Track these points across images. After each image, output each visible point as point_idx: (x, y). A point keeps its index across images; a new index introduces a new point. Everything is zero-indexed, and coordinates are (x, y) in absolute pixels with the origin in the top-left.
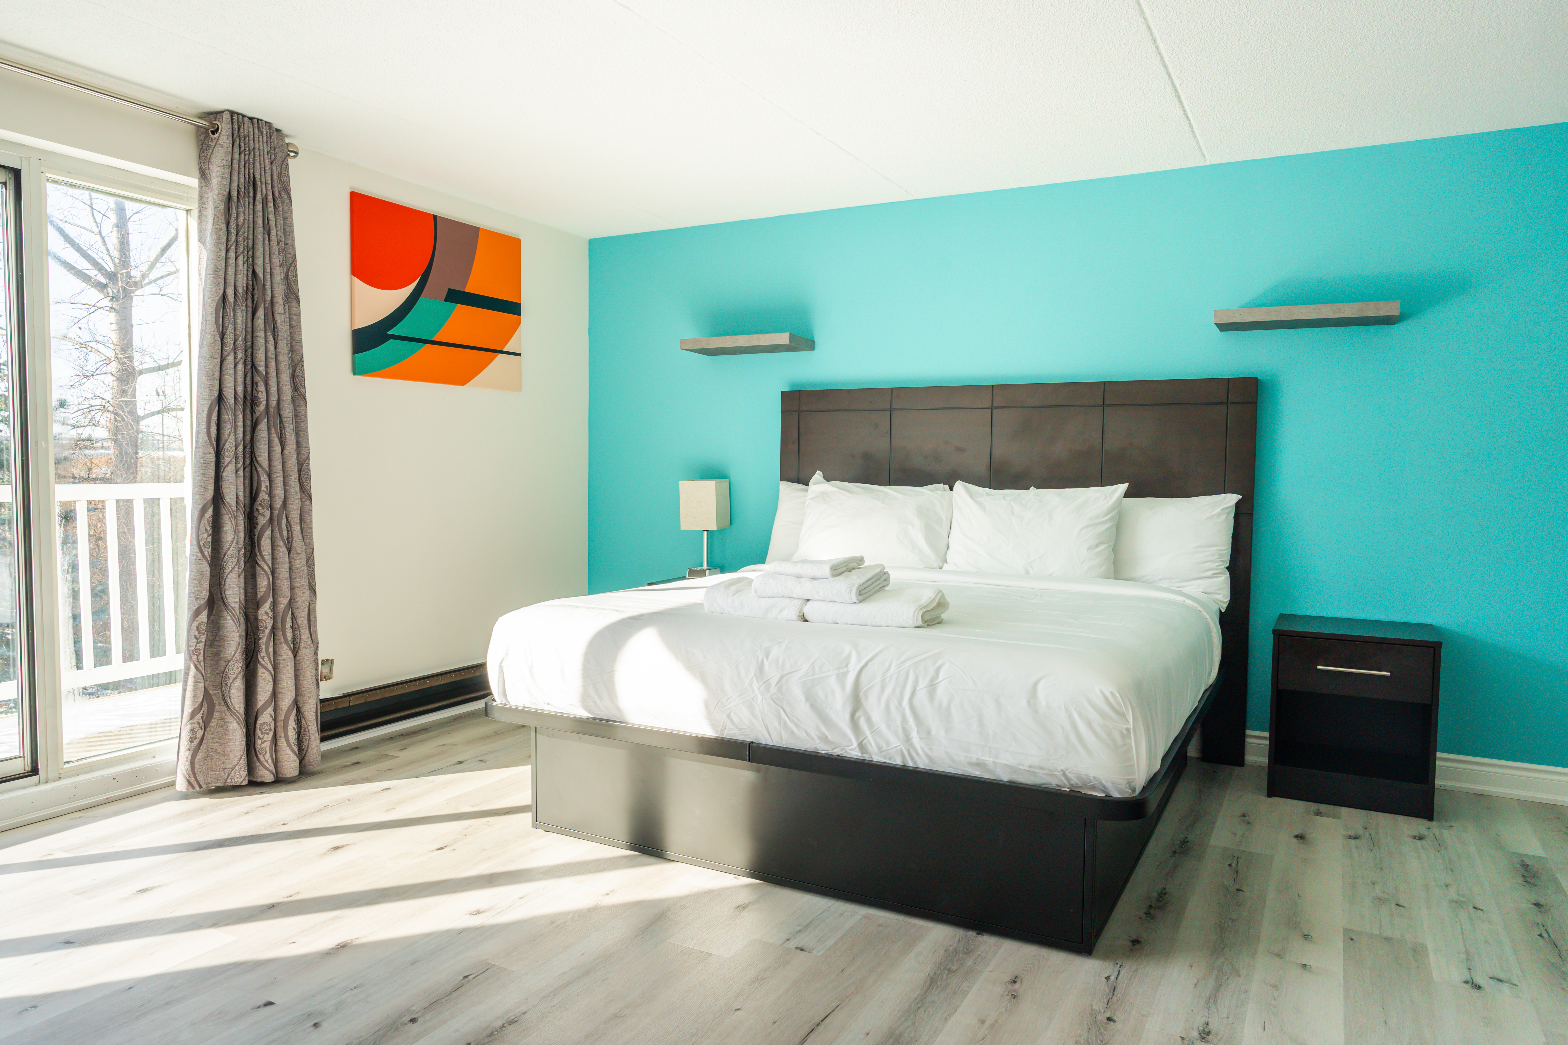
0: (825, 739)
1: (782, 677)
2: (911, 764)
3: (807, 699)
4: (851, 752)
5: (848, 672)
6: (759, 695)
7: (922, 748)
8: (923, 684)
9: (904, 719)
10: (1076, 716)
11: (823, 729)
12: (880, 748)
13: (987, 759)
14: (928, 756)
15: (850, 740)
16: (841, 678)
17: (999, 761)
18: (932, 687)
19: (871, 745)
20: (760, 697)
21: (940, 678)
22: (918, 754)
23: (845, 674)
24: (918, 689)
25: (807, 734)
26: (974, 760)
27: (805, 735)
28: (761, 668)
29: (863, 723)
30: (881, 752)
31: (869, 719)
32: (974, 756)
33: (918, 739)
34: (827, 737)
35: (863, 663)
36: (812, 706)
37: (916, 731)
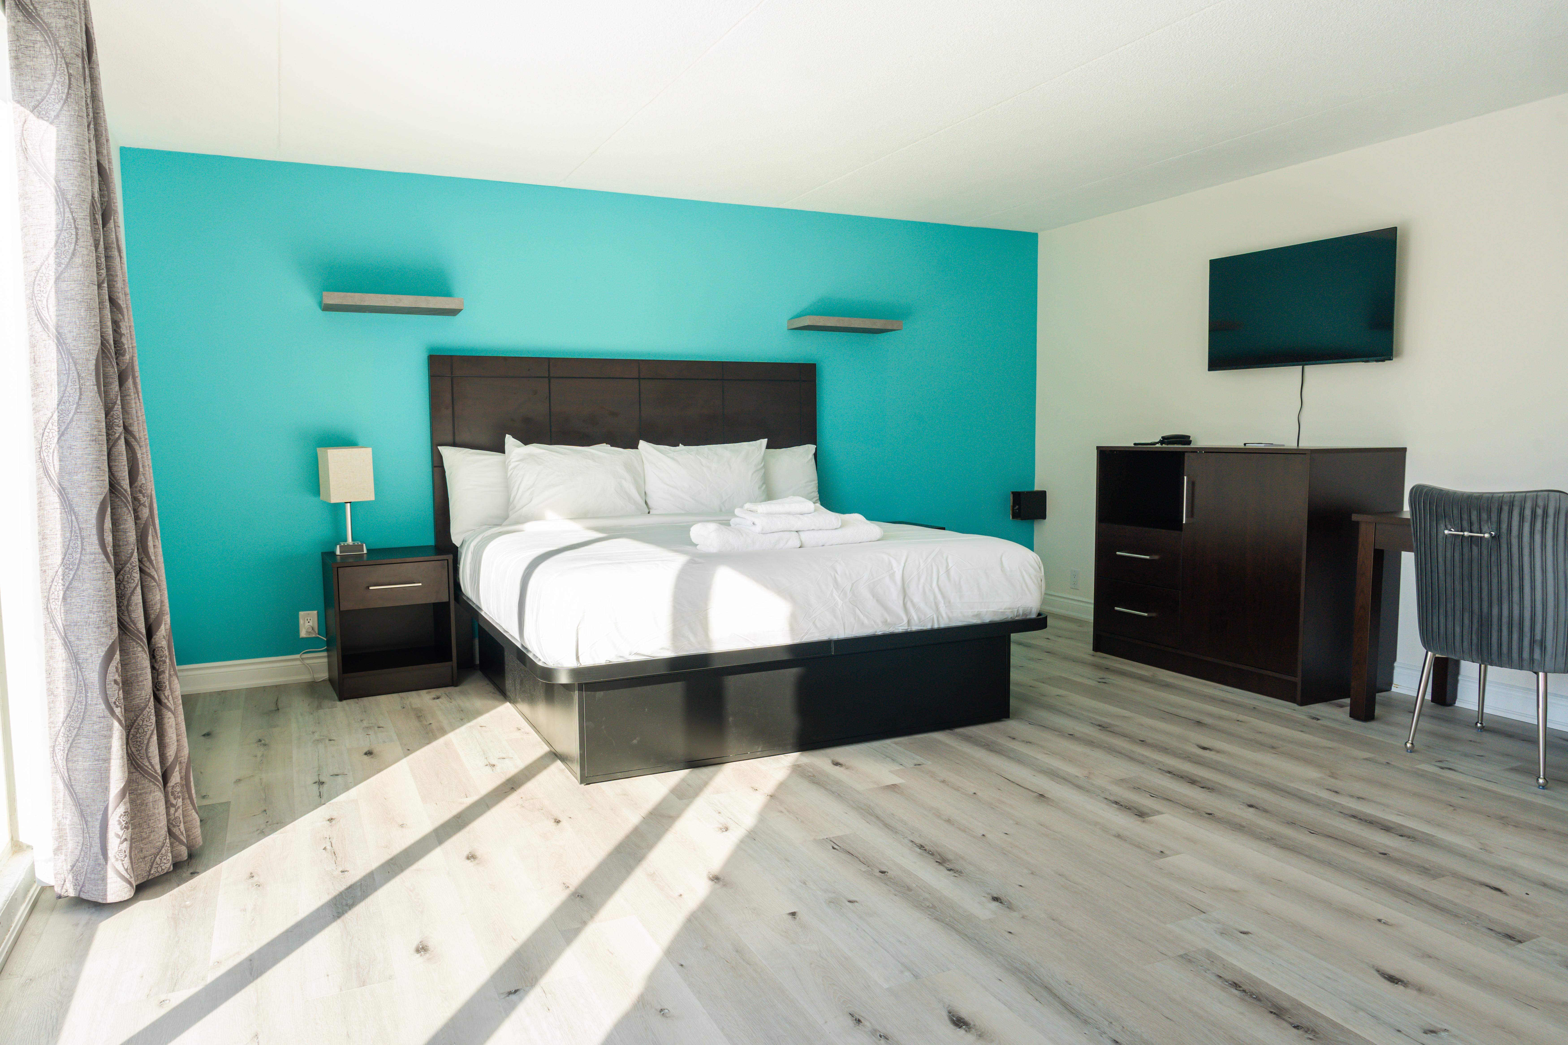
0: (885, 622)
1: (853, 584)
2: (936, 626)
3: (873, 597)
4: (899, 628)
5: (894, 572)
6: (839, 600)
7: (946, 613)
8: (942, 571)
9: (935, 597)
10: (1024, 573)
11: (886, 615)
12: (919, 619)
13: (983, 610)
14: (949, 618)
15: (902, 619)
16: (892, 576)
17: (989, 610)
18: (948, 572)
19: (914, 619)
20: (840, 602)
21: (950, 566)
22: (942, 618)
23: (893, 574)
24: (940, 575)
25: (875, 622)
26: (976, 613)
27: (873, 623)
28: (835, 581)
29: (909, 605)
30: (920, 623)
31: (912, 602)
32: (976, 610)
33: (944, 607)
34: (887, 620)
35: (903, 565)
36: (877, 600)
37: (943, 602)
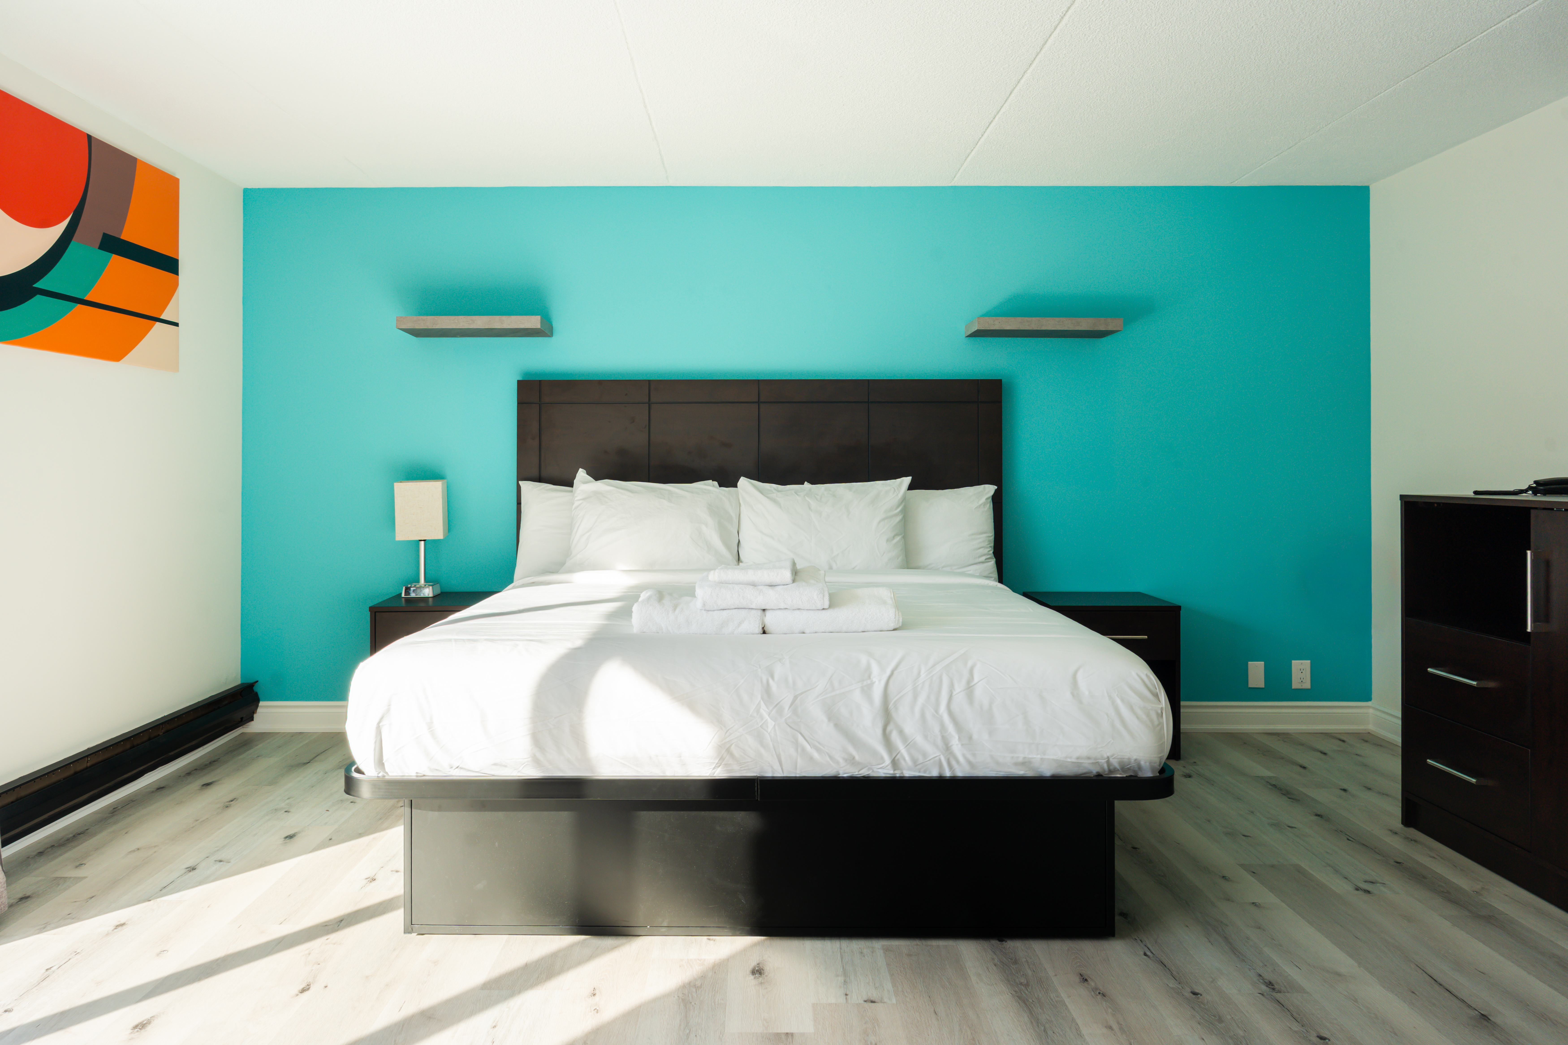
0: (851, 760)
1: (796, 698)
2: (948, 774)
3: (830, 719)
4: (880, 770)
5: (872, 684)
6: (769, 720)
7: (964, 755)
8: (959, 688)
9: (943, 727)
10: (1119, 701)
11: (851, 750)
12: (915, 761)
13: (1035, 756)
14: (970, 763)
15: (882, 758)
16: (867, 690)
17: (1046, 757)
18: (970, 689)
19: (904, 759)
20: (771, 724)
21: (976, 679)
22: (958, 762)
23: (870, 686)
24: (954, 693)
25: (831, 758)
26: (1020, 760)
27: (828, 759)
28: (767, 690)
29: (895, 737)
30: (916, 766)
31: (901, 732)
32: (1020, 756)
33: (960, 746)
34: (854, 758)
35: (888, 672)
36: (836, 725)
37: (957, 737)
